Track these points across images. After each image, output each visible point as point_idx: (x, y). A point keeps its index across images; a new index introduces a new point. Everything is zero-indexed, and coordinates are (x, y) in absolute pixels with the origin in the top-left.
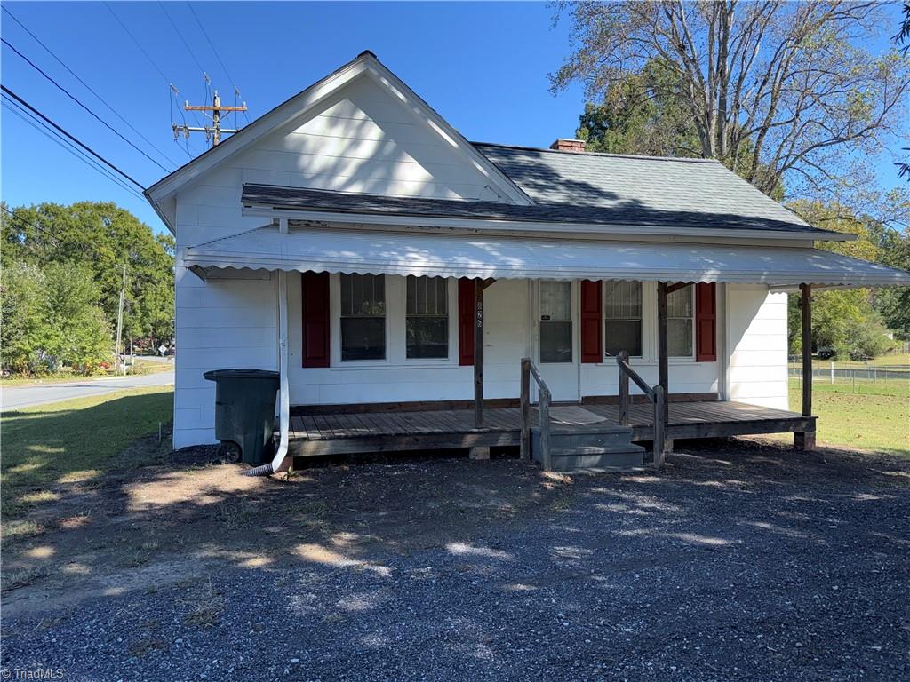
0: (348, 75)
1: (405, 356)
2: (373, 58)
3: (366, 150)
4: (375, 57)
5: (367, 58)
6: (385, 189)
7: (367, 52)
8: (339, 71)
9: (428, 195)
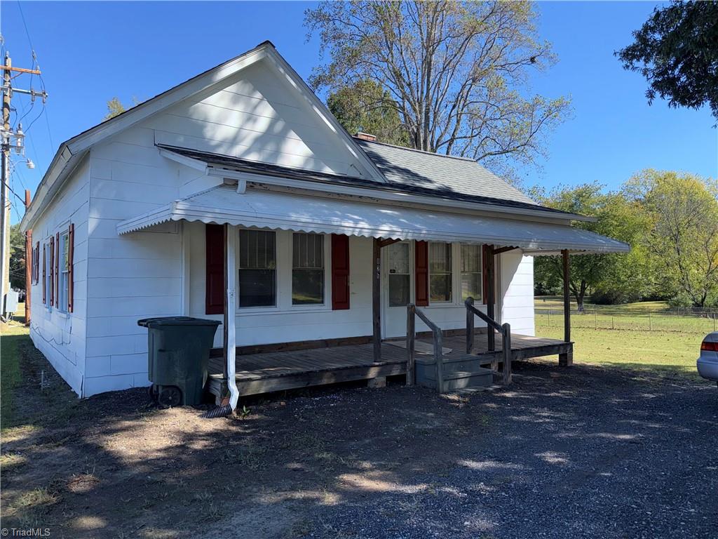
0: (251, 59)
1: (291, 302)
2: (272, 47)
3: (262, 125)
4: (274, 47)
5: (267, 47)
6: (276, 160)
7: (267, 42)
8: (245, 54)
9: (309, 168)
